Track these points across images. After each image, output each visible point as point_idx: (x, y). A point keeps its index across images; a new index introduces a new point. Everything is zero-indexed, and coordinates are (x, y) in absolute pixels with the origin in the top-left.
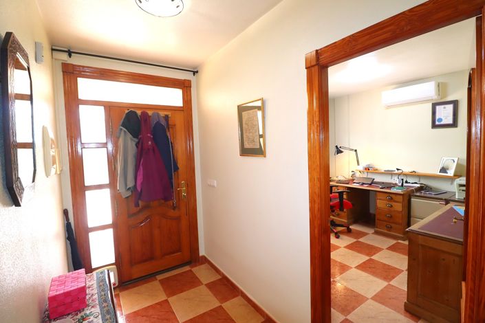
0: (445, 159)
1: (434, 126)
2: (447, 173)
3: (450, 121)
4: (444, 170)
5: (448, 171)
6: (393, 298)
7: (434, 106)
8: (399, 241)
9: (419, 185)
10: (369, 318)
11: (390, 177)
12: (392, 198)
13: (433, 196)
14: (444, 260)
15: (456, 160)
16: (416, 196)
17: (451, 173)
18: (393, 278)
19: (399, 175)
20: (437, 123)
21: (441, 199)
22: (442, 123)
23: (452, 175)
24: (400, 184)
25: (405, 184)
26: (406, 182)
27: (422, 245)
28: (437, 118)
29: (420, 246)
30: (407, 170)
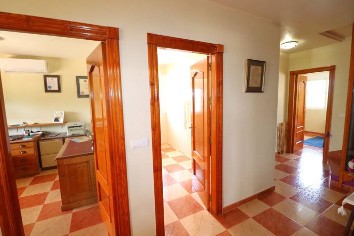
0: (57, 112)
1: (47, 91)
2: (59, 121)
3: (57, 88)
4: (57, 120)
5: (59, 120)
6: (52, 211)
7: (45, 77)
8: (36, 176)
9: (41, 133)
10: (42, 233)
11: (16, 130)
12: (24, 146)
13: (53, 137)
14: (80, 168)
15: (63, 113)
16: (43, 140)
17: (61, 121)
18: (45, 199)
19: (25, 127)
20: (48, 89)
21: (60, 138)
22: (52, 89)
23: (62, 122)
24: (27, 135)
25: (30, 134)
26: (32, 132)
27: (67, 165)
28: (48, 85)
29: (66, 166)
30: (30, 123)
